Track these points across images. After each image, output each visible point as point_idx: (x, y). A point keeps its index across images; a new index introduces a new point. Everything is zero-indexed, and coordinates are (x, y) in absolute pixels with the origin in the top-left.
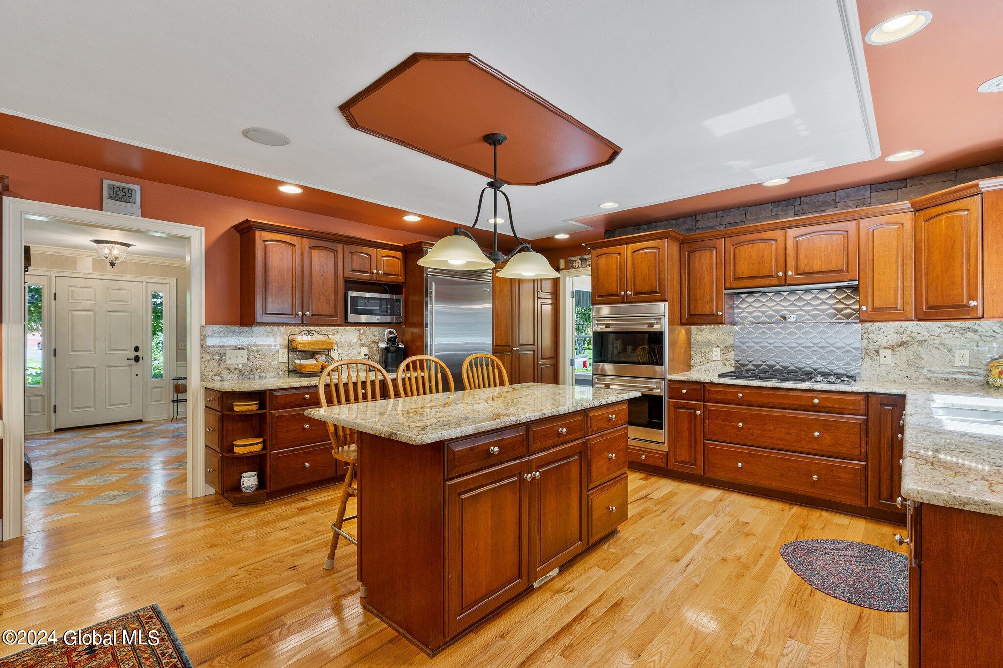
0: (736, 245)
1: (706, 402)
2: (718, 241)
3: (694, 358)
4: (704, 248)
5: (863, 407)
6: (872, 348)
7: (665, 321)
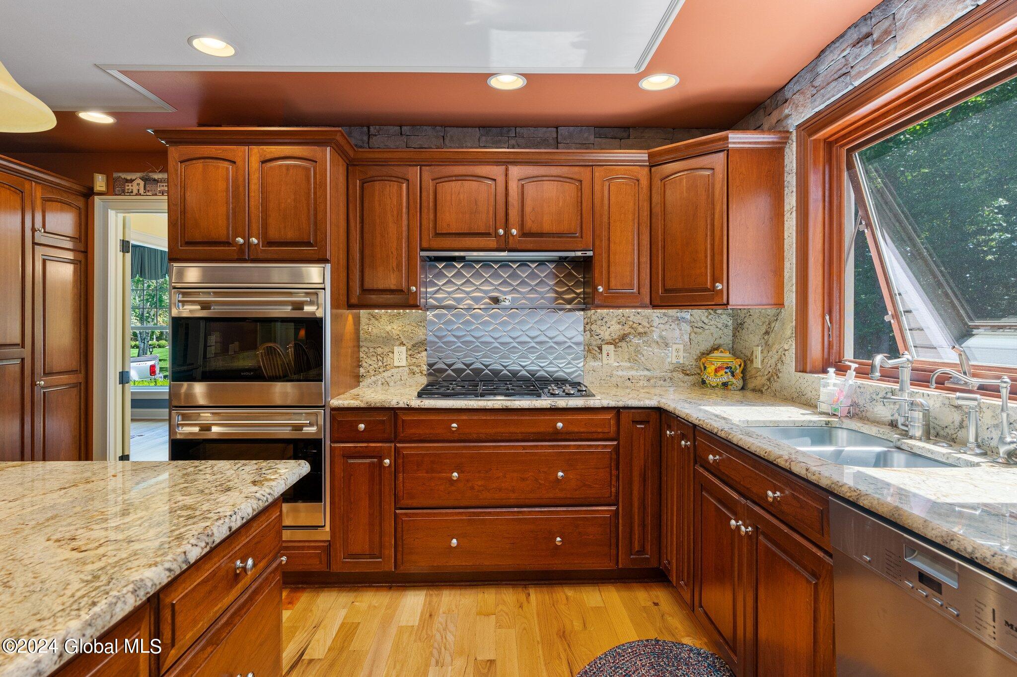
0: (438, 180)
1: (399, 442)
2: (410, 168)
3: (364, 364)
4: (391, 178)
5: (613, 429)
6: (594, 343)
7: (326, 297)
